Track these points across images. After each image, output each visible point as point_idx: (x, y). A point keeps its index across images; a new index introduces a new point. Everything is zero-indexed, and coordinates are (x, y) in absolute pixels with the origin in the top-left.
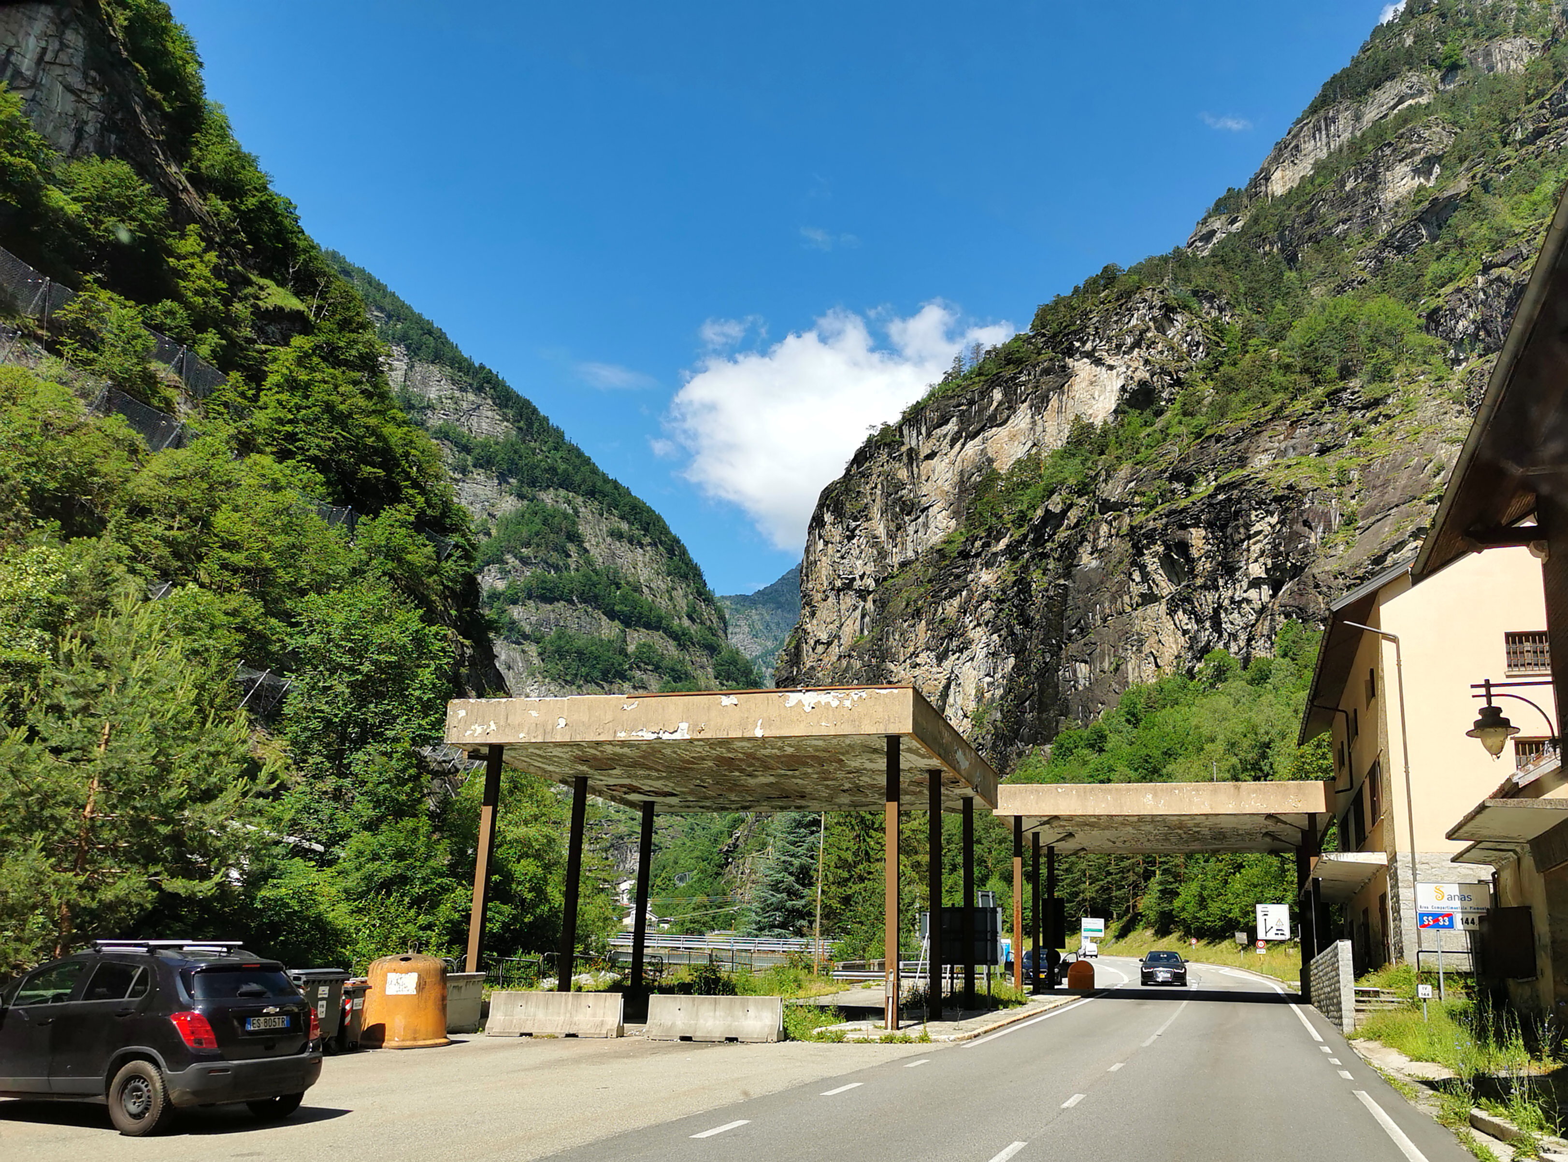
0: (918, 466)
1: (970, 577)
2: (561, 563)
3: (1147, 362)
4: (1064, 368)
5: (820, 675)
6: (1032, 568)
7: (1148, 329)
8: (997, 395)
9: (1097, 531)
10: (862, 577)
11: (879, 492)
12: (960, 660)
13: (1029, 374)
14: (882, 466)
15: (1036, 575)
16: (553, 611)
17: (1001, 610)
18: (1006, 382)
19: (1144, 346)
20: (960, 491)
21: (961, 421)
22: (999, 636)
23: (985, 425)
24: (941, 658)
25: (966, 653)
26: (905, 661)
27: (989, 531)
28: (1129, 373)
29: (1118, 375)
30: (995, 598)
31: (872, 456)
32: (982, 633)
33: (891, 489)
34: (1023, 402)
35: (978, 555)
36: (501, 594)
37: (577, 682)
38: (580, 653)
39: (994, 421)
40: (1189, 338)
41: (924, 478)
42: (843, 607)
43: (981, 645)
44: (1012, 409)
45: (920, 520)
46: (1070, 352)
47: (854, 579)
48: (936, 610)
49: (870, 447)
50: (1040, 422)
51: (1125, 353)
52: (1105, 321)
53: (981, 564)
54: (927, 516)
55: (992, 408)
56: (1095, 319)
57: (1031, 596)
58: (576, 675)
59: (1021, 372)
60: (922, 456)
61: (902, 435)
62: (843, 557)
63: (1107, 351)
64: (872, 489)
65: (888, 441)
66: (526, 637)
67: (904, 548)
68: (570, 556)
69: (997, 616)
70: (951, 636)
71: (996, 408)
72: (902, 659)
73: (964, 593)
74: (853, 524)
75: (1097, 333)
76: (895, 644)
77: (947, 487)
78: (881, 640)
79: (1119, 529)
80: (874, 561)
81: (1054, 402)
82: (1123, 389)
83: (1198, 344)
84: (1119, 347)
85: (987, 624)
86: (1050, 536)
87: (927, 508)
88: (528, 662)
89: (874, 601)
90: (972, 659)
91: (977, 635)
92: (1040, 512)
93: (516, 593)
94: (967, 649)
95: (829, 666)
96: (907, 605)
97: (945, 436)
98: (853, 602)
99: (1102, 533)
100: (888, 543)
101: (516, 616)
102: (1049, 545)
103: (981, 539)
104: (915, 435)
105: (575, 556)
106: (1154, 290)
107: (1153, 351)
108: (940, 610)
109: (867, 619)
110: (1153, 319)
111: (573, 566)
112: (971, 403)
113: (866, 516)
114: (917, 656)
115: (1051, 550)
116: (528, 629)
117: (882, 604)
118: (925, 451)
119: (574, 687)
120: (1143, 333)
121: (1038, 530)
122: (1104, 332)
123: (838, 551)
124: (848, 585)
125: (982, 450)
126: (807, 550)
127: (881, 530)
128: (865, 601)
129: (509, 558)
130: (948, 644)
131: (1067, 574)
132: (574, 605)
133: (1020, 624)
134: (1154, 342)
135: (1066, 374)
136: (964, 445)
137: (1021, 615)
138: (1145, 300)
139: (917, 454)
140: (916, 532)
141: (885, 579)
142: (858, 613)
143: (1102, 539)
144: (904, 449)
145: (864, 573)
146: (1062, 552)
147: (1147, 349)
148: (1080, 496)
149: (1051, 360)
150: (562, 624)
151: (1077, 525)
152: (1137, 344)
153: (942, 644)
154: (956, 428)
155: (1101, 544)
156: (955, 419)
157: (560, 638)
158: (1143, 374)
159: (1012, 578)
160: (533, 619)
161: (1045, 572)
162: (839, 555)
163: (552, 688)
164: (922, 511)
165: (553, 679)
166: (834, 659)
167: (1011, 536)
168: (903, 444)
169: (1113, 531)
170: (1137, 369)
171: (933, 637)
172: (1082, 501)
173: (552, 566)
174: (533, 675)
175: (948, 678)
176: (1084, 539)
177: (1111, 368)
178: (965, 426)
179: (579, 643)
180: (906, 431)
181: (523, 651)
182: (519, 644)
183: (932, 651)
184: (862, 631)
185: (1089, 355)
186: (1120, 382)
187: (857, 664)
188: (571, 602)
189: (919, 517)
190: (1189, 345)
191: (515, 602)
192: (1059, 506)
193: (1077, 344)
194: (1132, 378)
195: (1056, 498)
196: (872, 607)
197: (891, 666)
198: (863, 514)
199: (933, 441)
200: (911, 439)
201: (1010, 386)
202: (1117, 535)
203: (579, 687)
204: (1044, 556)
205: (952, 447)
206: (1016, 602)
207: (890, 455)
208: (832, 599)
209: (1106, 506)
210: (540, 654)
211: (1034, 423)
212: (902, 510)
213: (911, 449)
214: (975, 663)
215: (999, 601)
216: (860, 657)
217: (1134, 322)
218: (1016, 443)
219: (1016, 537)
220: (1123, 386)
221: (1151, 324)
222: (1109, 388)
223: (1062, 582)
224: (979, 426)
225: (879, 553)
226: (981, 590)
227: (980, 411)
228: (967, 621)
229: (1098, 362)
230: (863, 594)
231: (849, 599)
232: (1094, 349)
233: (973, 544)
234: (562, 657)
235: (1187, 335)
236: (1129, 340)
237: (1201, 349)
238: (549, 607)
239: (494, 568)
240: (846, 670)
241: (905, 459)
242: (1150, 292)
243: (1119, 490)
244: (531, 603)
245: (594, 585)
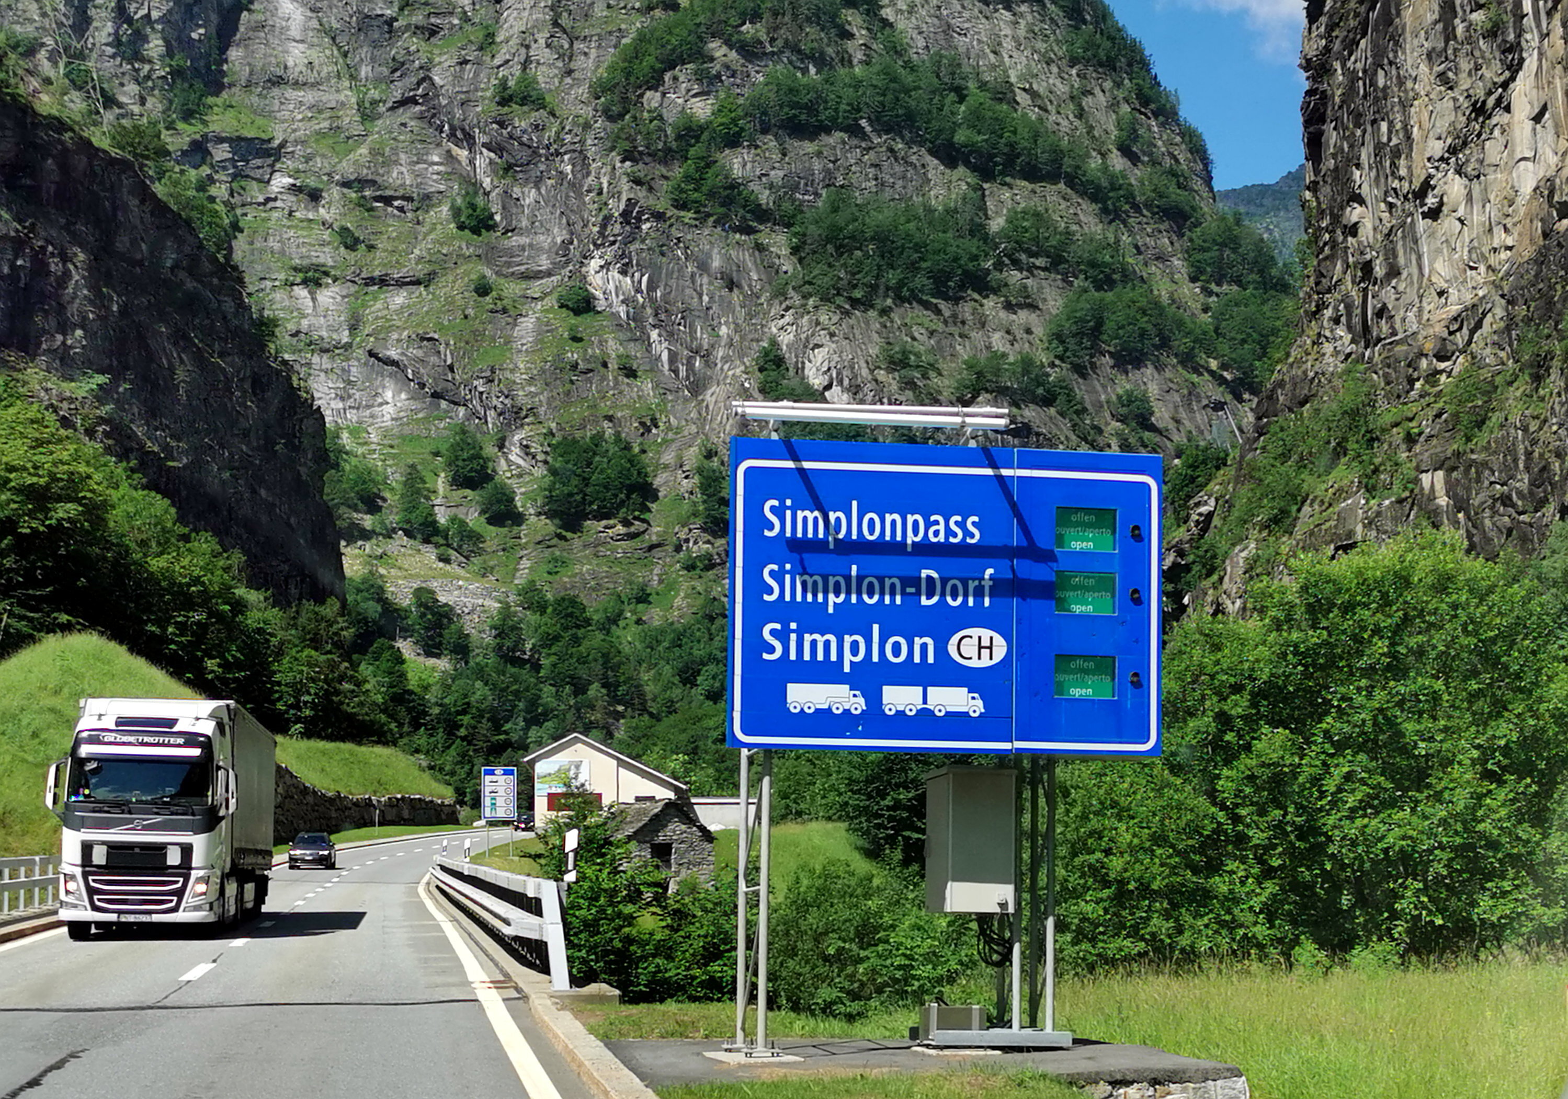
2: (830, 51)
16: (819, 154)
36: (702, 128)
37: (879, 302)
38: (882, 238)
58: (874, 288)
66: (762, 215)
68: (851, 36)
88: (771, 269)
93: (734, 121)
101: (737, 171)
105: (861, 36)
111: (859, 56)
116: (765, 198)
119: (872, 314)
129: (717, 49)
132: (864, 136)
150: (840, 181)
157: (835, 210)
160: (777, 175)
163: (824, 318)
165: (826, 299)
173: (812, 58)
174: (780, 294)
179: (879, 218)
181: (760, 248)
182: (749, 231)
188: (855, 130)
191: (733, 141)
203: (885, 312)
210: (795, 250)
234: (841, 250)
238: (809, 147)
239: (684, 73)
244: (770, 142)
245: (907, 91)
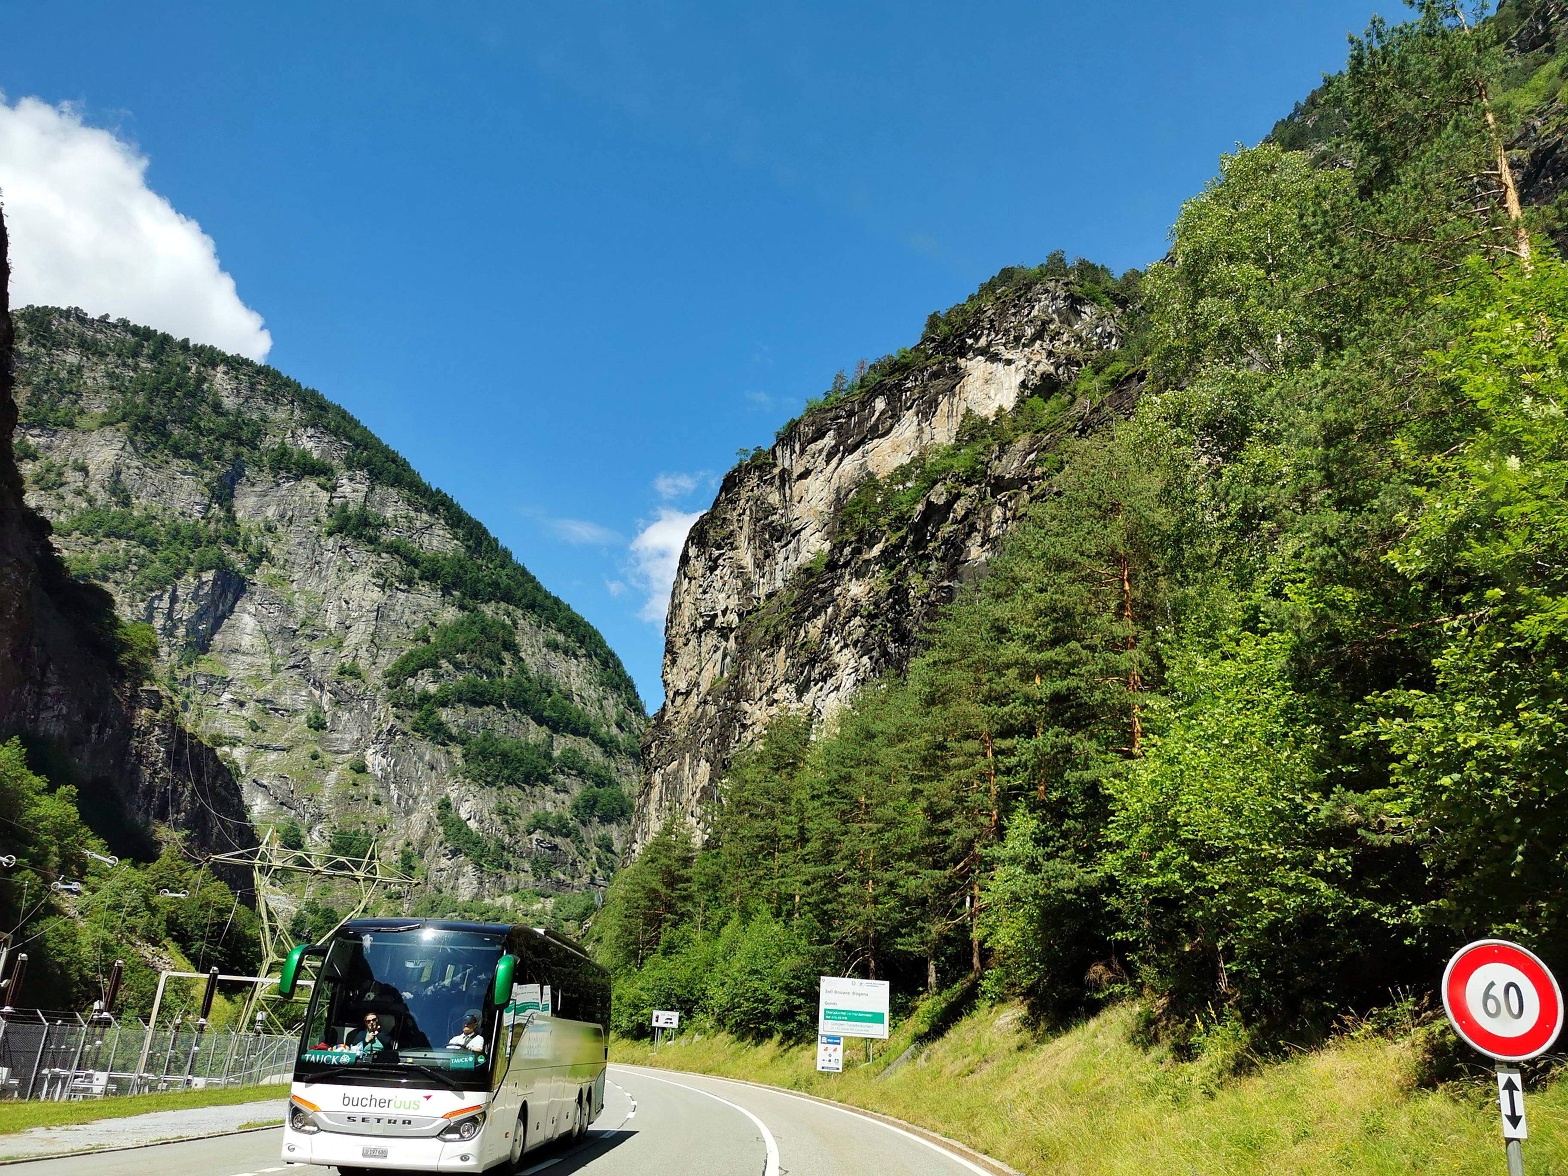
0: (790, 488)
1: (837, 590)
2: (494, 670)
3: (1050, 354)
4: (956, 369)
5: (676, 730)
6: (910, 574)
7: (1052, 321)
8: (880, 404)
9: (989, 516)
10: (724, 613)
11: (746, 518)
12: (825, 692)
13: (916, 380)
14: (752, 490)
15: (914, 579)
16: (482, 714)
17: (873, 627)
18: (889, 390)
19: (1047, 338)
20: (836, 510)
21: (839, 435)
22: (871, 658)
23: (866, 437)
24: (801, 692)
25: (830, 681)
26: (761, 699)
27: (861, 533)
28: (1030, 367)
29: (1017, 370)
30: (866, 613)
31: (741, 481)
32: (849, 656)
33: (760, 514)
34: (908, 409)
35: (847, 564)
36: (431, 697)
37: (498, 784)
38: (504, 755)
39: (875, 433)
40: (1099, 330)
41: (796, 499)
42: (704, 649)
43: (848, 671)
44: (896, 417)
45: (791, 546)
46: (962, 352)
47: (716, 615)
48: (797, 634)
49: (740, 472)
50: (927, 429)
51: (1024, 345)
52: (1002, 314)
53: (851, 574)
54: (799, 540)
55: (874, 419)
56: (990, 312)
57: (908, 605)
58: (497, 777)
59: (906, 378)
60: (795, 476)
61: (775, 458)
62: (705, 592)
63: (1004, 345)
64: (740, 515)
65: (759, 462)
66: (452, 738)
67: (773, 578)
68: (504, 664)
69: (867, 635)
70: (812, 662)
71: (878, 419)
72: (758, 696)
73: (830, 610)
74: (716, 553)
75: (993, 326)
76: (750, 679)
77: (822, 507)
78: (737, 677)
79: (1016, 509)
80: (738, 593)
81: (944, 406)
82: (1023, 385)
83: (1110, 335)
84: (1017, 339)
85: (855, 645)
86: (933, 535)
87: (799, 532)
88: (452, 763)
89: (736, 638)
90: (837, 689)
91: (844, 659)
92: (920, 507)
93: (447, 696)
94: (831, 676)
95: (686, 719)
96: (766, 632)
97: (821, 451)
98: (715, 642)
99: (994, 518)
100: (755, 573)
101: (444, 718)
102: (932, 545)
103: (851, 543)
104: (788, 455)
105: (509, 664)
106: (1057, 281)
107: (1057, 343)
108: (802, 633)
109: (728, 659)
110: (1058, 311)
111: (506, 673)
112: (851, 414)
113: (732, 544)
114: (775, 692)
115: (934, 550)
116: (454, 731)
117: (742, 640)
118: (798, 470)
119: (494, 788)
120: (1044, 323)
121: (919, 530)
122: (1001, 324)
123: (701, 586)
124: (710, 624)
125: (861, 465)
126: (673, 594)
127: (747, 559)
128: (727, 640)
129: (444, 663)
130: (809, 672)
131: (953, 574)
132: (504, 709)
133: (894, 641)
134: (1058, 333)
135: (957, 374)
136: (841, 460)
137: (896, 631)
138: (1047, 291)
139: (790, 474)
140: (786, 559)
141: (749, 613)
142: (720, 654)
143: (995, 526)
144: (776, 471)
145: (727, 608)
146: (947, 550)
147: (1051, 341)
148: (969, 485)
149: (940, 363)
150: (489, 727)
151: (965, 517)
152: (1039, 335)
153: (802, 673)
154: (833, 443)
155: (994, 531)
156: (831, 433)
157: (485, 740)
158: (1045, 366)
159: (887, 587)
160: (461, 722)
161: (925, 574)
162: (701, 590)
163: (472, 789)
164: (794, 536)
165: (474, 780)
166: (691, 709)
167: (887, 540)
168: (775, 465)
169: (1009, 514)
170: (1039, 362)
171: (793, 665)
172: (972, 491)
173: (485, 672)
174: (455, 775)
175: (810, 715)
176: (973, 528)
177: (1009, 362)
178: (843, 438)
179: (506, 746)
180: (779, 453)
181: (448, 753)
182: (445, 745)
183: (791, 682)
184: (722, 673)
185: (983, 352)
186: (1020, 377)
187: (712, 710)
188: (500, 706)
189: (790, 542)
190: (1100, 336)
191: (444, 705)
192: (943, 497)
193: (970, 341)
194: (1033, 372)
195: (939, 487)
196: (734, 645)
197: (745, 706)
198: (728, 541)
199: (807, 457)
200: (784, 459)
201: (893, 393)
202: (1014, 518)
203: (500, 788)
204: (928, 558)
205: (828, 462)
206: (891, 615)
207: (760, 478)
208: (693, 642)
209: (999, 485)
210: (464, 756)
211: (921, 430)
212: (771, 536)
213: (784, 470)
214: (841, 694)
215: (871, 616)
216: (716, 702)
217: (1035, 313)
218: (900, 454)
219: (893, 540)
220: (1023, 382)
221: (1054, 316)
222: (1006, 385)
223: (946, 583)
224: (858, 439)
225: (744, 585)
226: (849, 604)
227: (860, 423)
228: (832, 642)
229: (994, 358)
230: (724, 633)
231: (710, 640)
232: (989, 345)
233: (841, 552)
234: (485, 759)
235: (1097, 327)
236: (1029, 331)
237: (1114, 341)
238: (478, 711)
239: (427, 672)
240: (700, 720)
241: (777, 482)
242: (1053, 283)
243: (1015, 465)
244: (461, 706)
245: (525, 691)
